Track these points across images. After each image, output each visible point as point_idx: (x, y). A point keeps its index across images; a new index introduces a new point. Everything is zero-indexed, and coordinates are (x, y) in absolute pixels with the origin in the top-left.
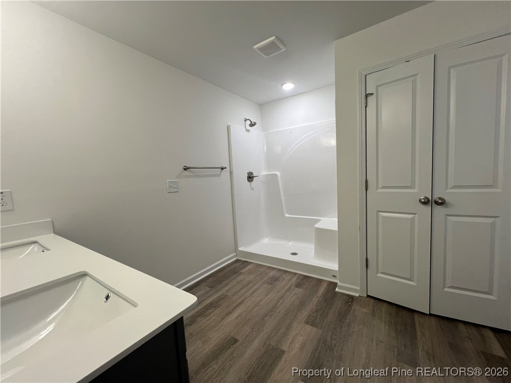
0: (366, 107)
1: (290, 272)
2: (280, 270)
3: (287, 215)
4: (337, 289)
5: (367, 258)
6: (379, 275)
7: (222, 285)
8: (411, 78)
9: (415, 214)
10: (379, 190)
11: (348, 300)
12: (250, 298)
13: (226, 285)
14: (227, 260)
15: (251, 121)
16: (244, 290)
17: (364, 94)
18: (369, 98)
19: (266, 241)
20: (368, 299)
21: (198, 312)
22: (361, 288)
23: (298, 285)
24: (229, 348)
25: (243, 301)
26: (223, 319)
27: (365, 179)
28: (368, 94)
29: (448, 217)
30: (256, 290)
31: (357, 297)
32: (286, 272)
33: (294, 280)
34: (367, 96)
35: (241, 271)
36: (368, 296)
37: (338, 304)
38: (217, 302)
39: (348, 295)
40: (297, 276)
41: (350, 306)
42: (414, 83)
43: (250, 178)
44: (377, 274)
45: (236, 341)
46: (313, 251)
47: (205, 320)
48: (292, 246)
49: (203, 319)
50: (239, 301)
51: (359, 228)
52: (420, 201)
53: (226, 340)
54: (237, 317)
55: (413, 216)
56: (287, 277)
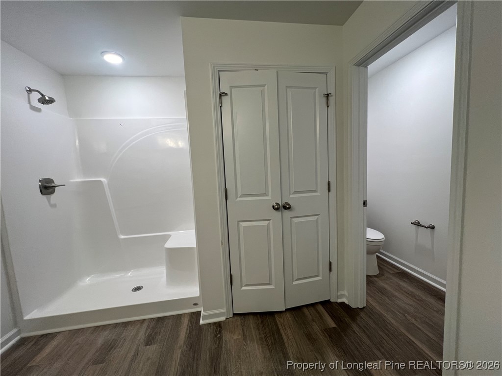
0: (221, 107)
1: (135, 322)
2: (116, 325)
3: (122, 237)
4: (202, 322)
5: (231, 274)
6: (244, 288)
8: (260, 88)
9: (270, 220)
10: (239, 199)
11: (216, 332)
15: (41, 94)
17: (218, 93)
18: (224, 98)
19: (88, 280)
20: (236, 318)
22: (227, 310)
23: (149, 342)
27: (224, 187)
28: (223, 93)
29: (293, 219)
31: (224, 321)
32: (126, 324)
33: (142, 334)
34: (222, 95)
36: (235, 315)
37: (207, 343)
39: (215, 324)
40: (145, 325)
41: (220, 339)
42: (263, 92)
43: (47, 188)
44: (241, 287)
46: (165, 275)
48: (133, 277)
51: (222, 243)
52: (273, 207)
55: (268, 222)
56: (130, 332)
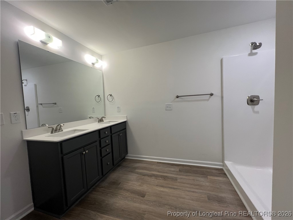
7: (185, 174)
12: (182, 191)
13: (186, 176)
14: (215, 165)
16: (187, 185)
21: (157, 175)
24: (139, 195)
25: (176, 189)
26: (157, 186)
30: (193, 192)
35: (208, 176)
38: (168, 178)
45: (143, 197)
47: (153, 180)
49: (154, 178)
50: (175, 187)
53: (143, 193)
54: (161, 191)
